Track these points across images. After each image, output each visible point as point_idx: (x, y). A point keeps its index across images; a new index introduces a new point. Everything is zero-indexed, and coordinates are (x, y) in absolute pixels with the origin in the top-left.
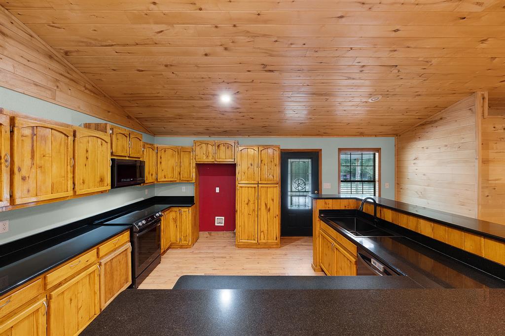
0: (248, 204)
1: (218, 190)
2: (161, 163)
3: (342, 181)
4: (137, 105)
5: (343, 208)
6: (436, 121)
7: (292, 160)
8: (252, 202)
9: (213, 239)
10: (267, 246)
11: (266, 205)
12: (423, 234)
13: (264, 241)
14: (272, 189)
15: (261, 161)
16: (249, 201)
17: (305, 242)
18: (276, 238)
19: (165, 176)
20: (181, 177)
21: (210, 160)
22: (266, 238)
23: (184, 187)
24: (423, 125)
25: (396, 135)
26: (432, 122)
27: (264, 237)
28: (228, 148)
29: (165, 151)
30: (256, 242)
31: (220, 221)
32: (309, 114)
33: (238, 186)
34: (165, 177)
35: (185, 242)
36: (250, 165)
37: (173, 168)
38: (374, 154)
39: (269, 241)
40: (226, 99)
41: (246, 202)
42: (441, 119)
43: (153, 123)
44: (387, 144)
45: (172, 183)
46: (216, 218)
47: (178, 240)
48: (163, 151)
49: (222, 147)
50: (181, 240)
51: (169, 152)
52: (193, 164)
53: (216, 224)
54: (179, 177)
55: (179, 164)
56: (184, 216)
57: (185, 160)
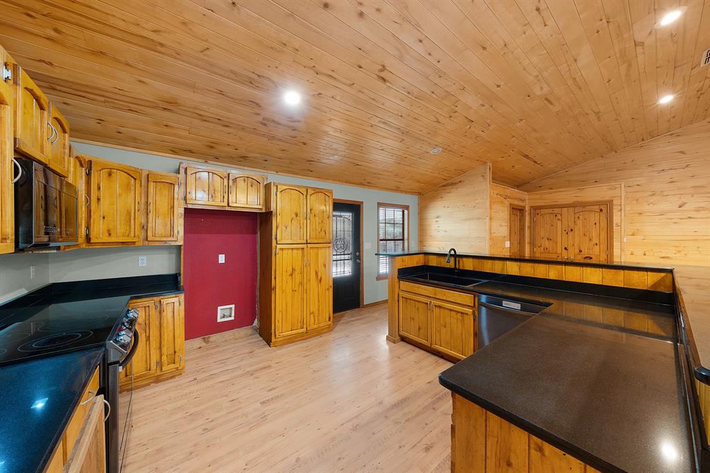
0: (292, 275)
1: (222, 259)
2: (99, 199)
3: (381, 240)
4: (53, 34)
5: (415, 265)
6: (456, 184)
8: (298, 271)
9: (213, 348)
10: (318, 332)
11: (317, 273)
12: (509, 274)
13: (316, 326)
14: (324, 250)
15: (311, 210)
16: (293, 270)
17: (353, 317)
18: (329, 318)
19: (109, 231)
20: (150, 233)
21: (218, 203)
22: (316, 322)
23: (145, 258)
24: (444, 186)
25: (420, 194)
26: (452, 184)
27: (315, 320)
28: (252, 186)
29: (110, 175)
30: (304, 330)
31: (225, 313)
33: (277, 247)
34: (110, 234)
35: (172, 366)
38: (403, 211)
39: (321, 325)
41: (290, 272)
42: (460, 182)
43: (66, 100)
45: (127, 246)
46: (219, 308)
47: (154, 366)
48: (105, 172)
49: (241, 183)
50: (160, 364)
51: (120, 177)
52: (180, 210)
53: (219, 320)
54: (142, 235)
55: (143, 206)
56: (168, 313)
57: (159, 199)
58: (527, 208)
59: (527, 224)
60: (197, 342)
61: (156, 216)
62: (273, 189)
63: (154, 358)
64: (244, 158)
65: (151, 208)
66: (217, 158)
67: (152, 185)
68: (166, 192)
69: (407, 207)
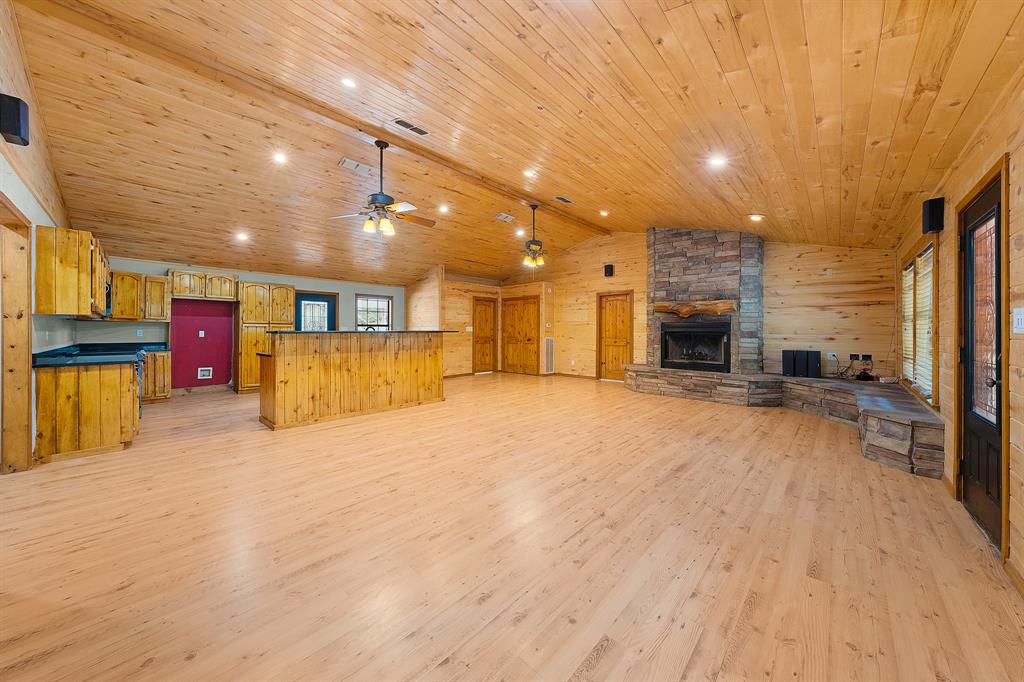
1: (202, 334)
3: (359, 325)
7: (307, 302)
8: (261, 342)
9: (192, 397)
15: (273, 300)
16: (257, 342)
19: (122, 312)
20: (147, 314)
21: (196, 295)
25: (406, 286)
28: (225, 283)
29: (123, 279)
31: (204, 373)
32: (326, 260)
33: (243, 326)
34: (123, 314)
35: (162, 395)
36: (258, 304)
37: (133, 302)
38: (388, 301)
40: (242, 237)
41: (253, 343)
44: (398, 293)
45: (132, 321)
46: (200, 369)
47: (150, 393)
48: (120, 278)
49: (215, 281)
50: (155, 392)
51: (128, 280)
52: (168, 299)
53: (199, 377)
54: (142, 315)
55: (142, 298)
56: (159, 363)
57: (154, 293)
58: (500, 300)
59: (500, 312)
60: (181, 391)
61: (152, 303)
62: (241, 285)
63: (151, 388)
64: (220, 263)
65: (148, 298)
66: (197, 263)
67: (148, 283)
68: (158, 288)
69: (391, 298)
